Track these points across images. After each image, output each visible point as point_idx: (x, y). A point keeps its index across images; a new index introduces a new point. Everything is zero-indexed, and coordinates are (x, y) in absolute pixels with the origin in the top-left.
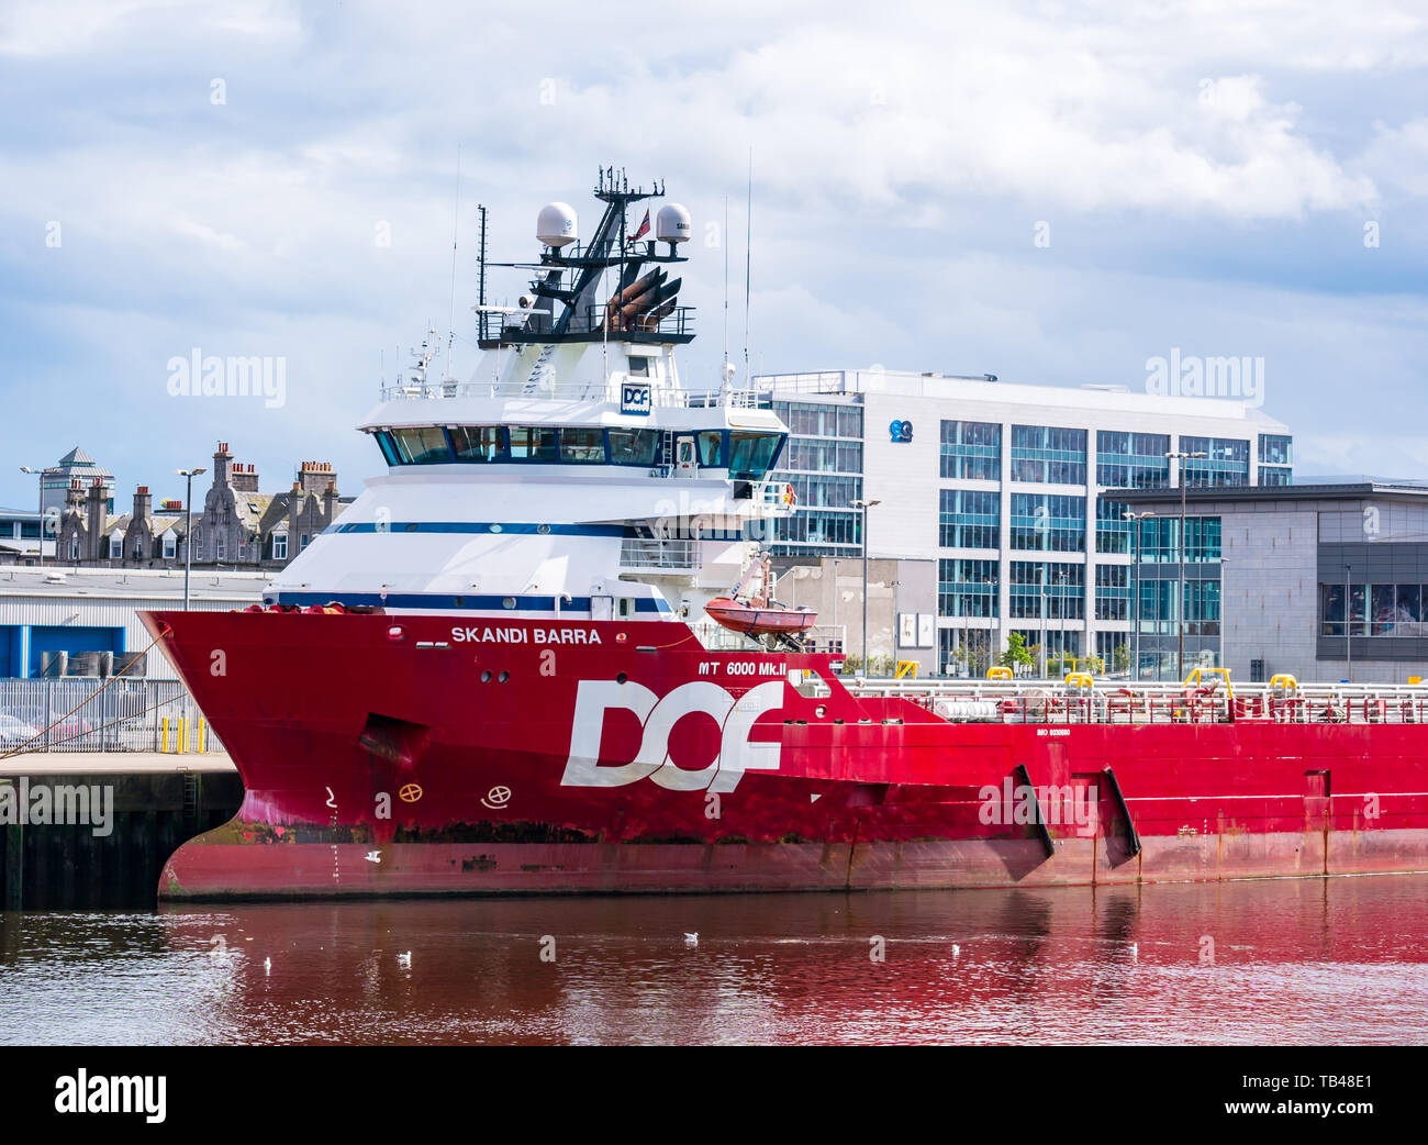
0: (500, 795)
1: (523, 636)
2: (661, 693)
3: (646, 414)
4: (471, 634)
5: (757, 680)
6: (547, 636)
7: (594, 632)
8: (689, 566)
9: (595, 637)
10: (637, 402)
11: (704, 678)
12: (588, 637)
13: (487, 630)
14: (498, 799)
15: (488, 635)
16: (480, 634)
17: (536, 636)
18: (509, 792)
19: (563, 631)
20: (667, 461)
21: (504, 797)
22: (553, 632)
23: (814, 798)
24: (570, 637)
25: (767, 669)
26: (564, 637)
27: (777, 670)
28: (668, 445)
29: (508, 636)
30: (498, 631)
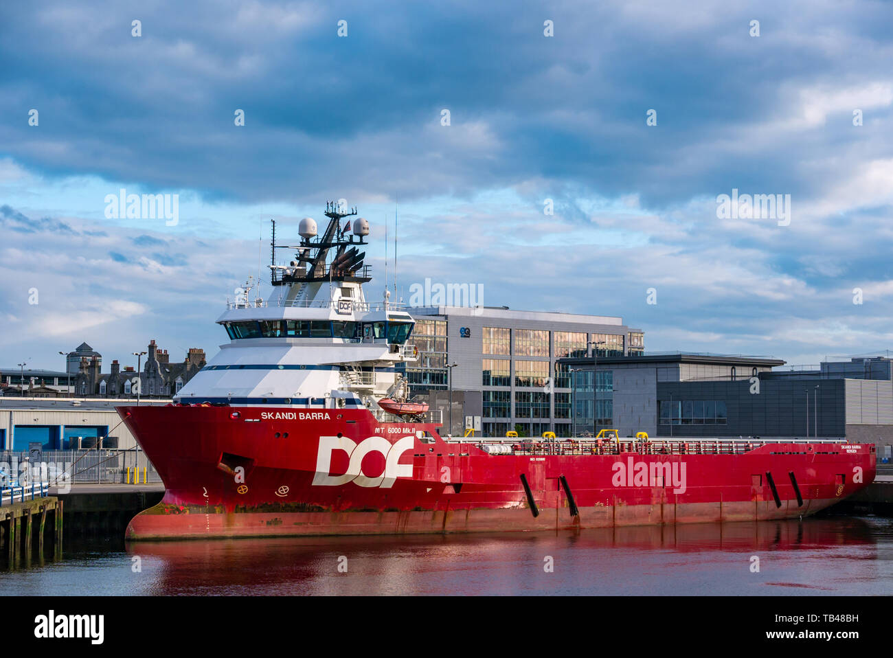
0: (284, 490)
1: (294, 416)
2: (358, 441)
3: (350, 314)
4: (270, 416)
5: (402, 435)
6: (305, 416)
7: (327, 414)
8: (370, 384)
9: (327, 416)
10: (345, 309)
11: (377, 435)
12: (324, 416)
13: (278, 414)
14: (283, 492)
15: (278, 416)
16: (274, 415)
17: (300, 416)
18: (288, 488)
19: (313, 414)
20: (360, 336)
21: (286, 491)
22: (308, 414)
23: (428, 490)
24: (316, 416)
25: (406, 431)
26: (313, 416)
27: (411, 431)
28: (360, 329)
29: (287, 416)
30: (283, 414)
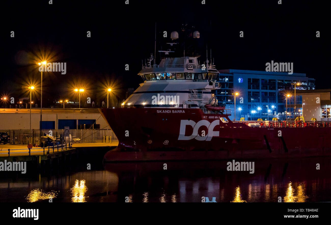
0: (166, 142)
1: (170, 111)
2: (196, 122)
3: (192, 70)
4: (160, 111)
5: (215, 119)
6: (175, 112)
7: (183, 111)
8: (201, 98)
9: (184, 112)
10: (190, 68)
11: (204, 119)
12: (182, 112)
13: (163, 111)
14: (166, 143)
15: (164, 111)
16: (162, 111)
17: (173, 112)
18: (168, 141)
19: (178, 111)
20: (197, 79)
21: (167, 142)
22: (176, 111)
23: (226, 142)
24: (179, 112)
25: (216, 117)
26: (178, 112)
27: (218, 117)
28: (196, 76)
29: (167, 112)
30: (166, 111)
